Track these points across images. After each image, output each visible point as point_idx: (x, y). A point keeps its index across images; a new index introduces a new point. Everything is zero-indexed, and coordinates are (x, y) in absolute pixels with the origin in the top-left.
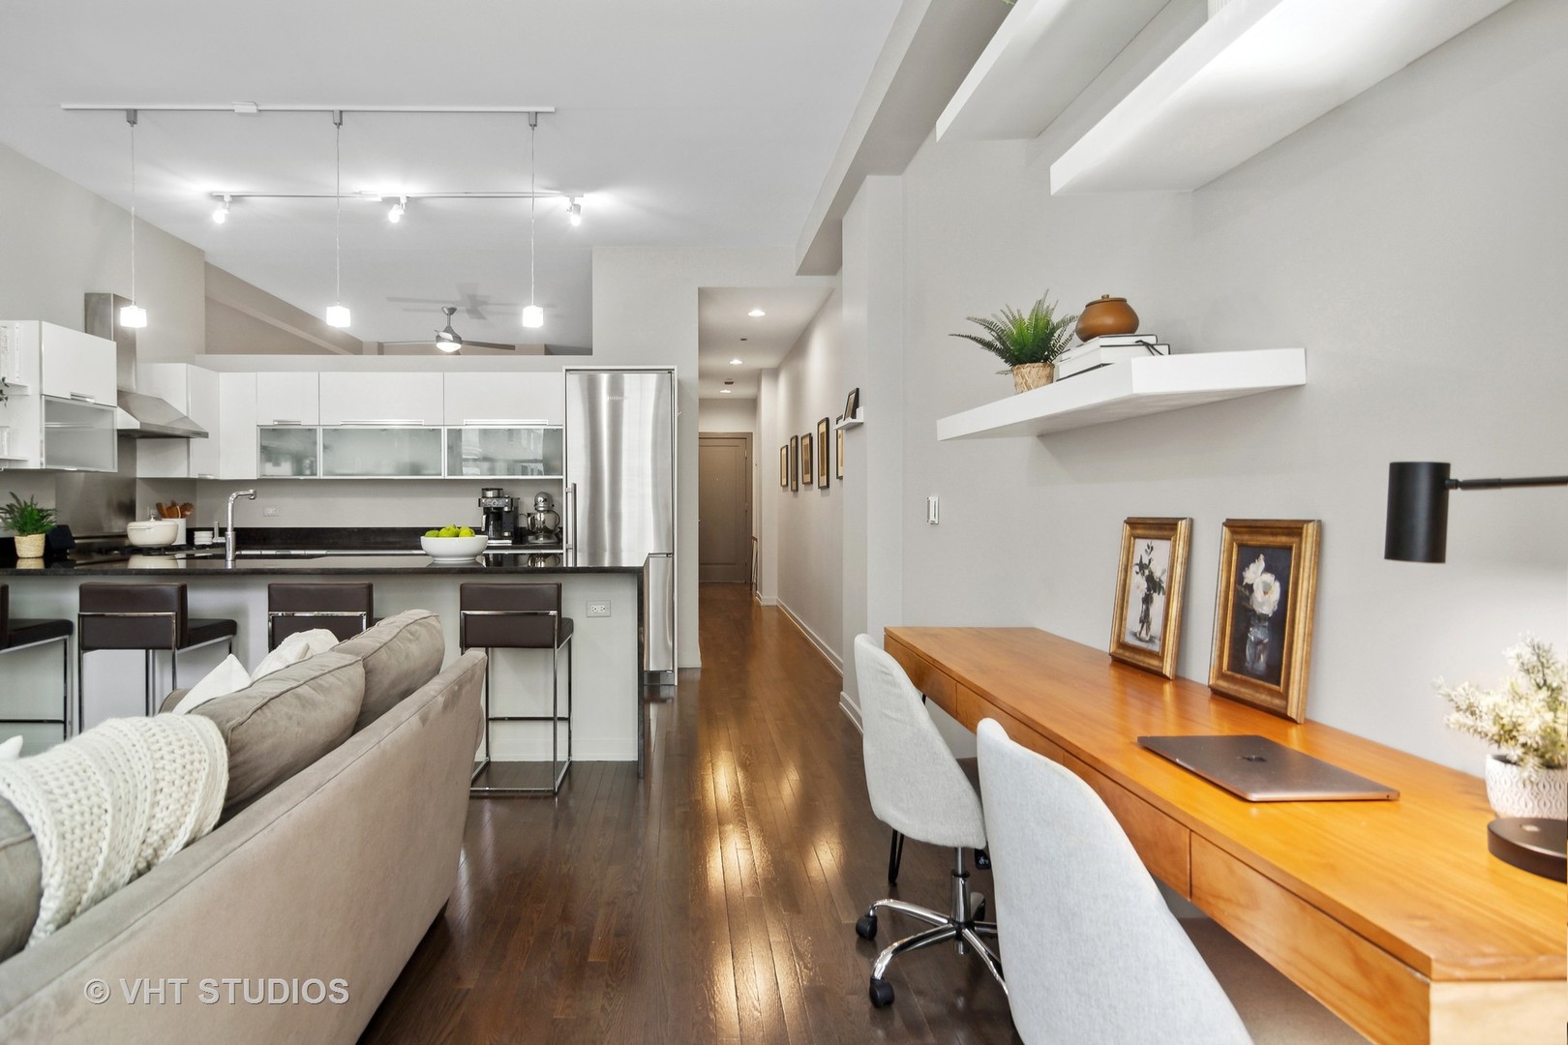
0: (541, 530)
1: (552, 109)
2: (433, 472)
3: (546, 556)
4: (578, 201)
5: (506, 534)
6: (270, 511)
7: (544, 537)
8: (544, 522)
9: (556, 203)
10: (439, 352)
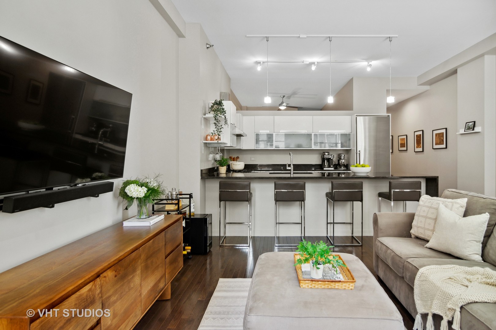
0: (342, 165)
1: (397, 36)
2: (307, 147)
3: (344, 173)
4: (370, 63)
5: (332, 166)
6: (253, 159)
7: (343, 167)
8: (344, 163)
9: (364, 64)
10: (279, 110)
